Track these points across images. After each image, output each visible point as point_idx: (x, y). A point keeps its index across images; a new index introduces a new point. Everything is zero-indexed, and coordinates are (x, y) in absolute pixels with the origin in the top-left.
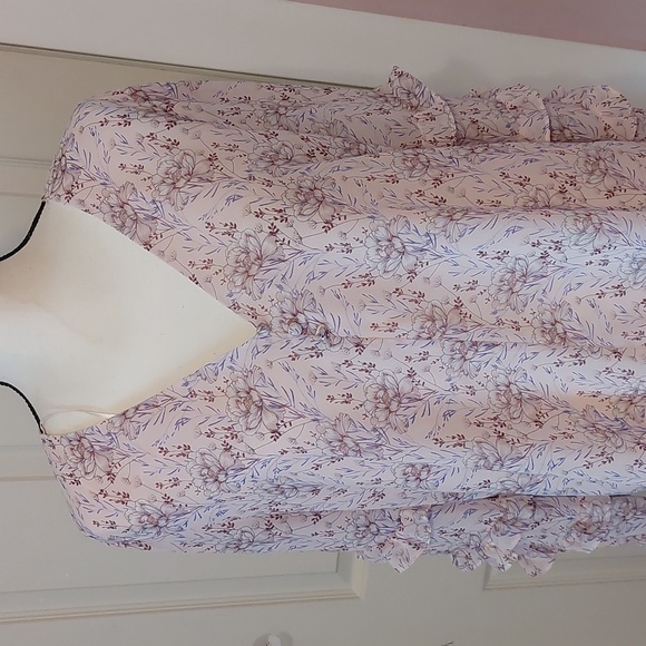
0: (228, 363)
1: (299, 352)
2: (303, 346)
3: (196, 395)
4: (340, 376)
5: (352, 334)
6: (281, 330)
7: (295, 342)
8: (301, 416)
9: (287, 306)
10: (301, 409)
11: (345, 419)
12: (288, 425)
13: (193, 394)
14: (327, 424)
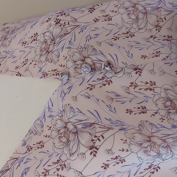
0: (47, 114)
1: (94, 83)
2: (95, 78)
3: (32, 148)
4: (131, 96)
5: (129, 64)
6: (77, 74)
7: (88, 77)
8: (109, 129)
9: (77, 56)
10: (107, 123)
11: (147, 125)
12: (101, 138)
13: (29, 149)
14: (133, 131)
